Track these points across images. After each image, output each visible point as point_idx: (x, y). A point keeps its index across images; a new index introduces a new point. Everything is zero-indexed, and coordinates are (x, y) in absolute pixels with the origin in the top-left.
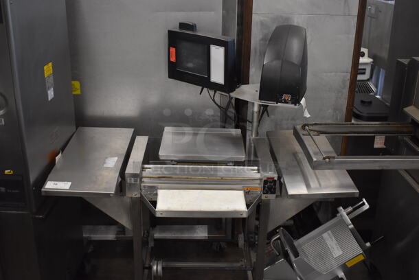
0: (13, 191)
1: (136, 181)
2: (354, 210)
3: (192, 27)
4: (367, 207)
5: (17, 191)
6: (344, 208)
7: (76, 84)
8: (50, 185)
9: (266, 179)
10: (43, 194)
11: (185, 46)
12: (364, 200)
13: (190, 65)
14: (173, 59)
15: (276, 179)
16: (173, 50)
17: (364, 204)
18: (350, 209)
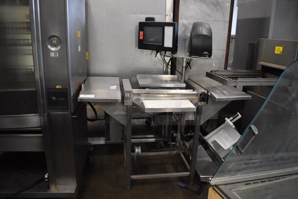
0: (61, 99)
1: (130, 95)
2: (234, 118)
3: (153, 19)
4: (240, 116)
5: (63, 99)
6: (228, 118)
7: (87, 53)
8: (82, 96)
9: (201, 93)
10: (79, 101)
11: (148, 30)
12: (238, 113)
13: (152, 40)
14: (141, 38)
15: (206, 93)
16: (141, 33)
17: (238, 115)
18: (231, 118)
